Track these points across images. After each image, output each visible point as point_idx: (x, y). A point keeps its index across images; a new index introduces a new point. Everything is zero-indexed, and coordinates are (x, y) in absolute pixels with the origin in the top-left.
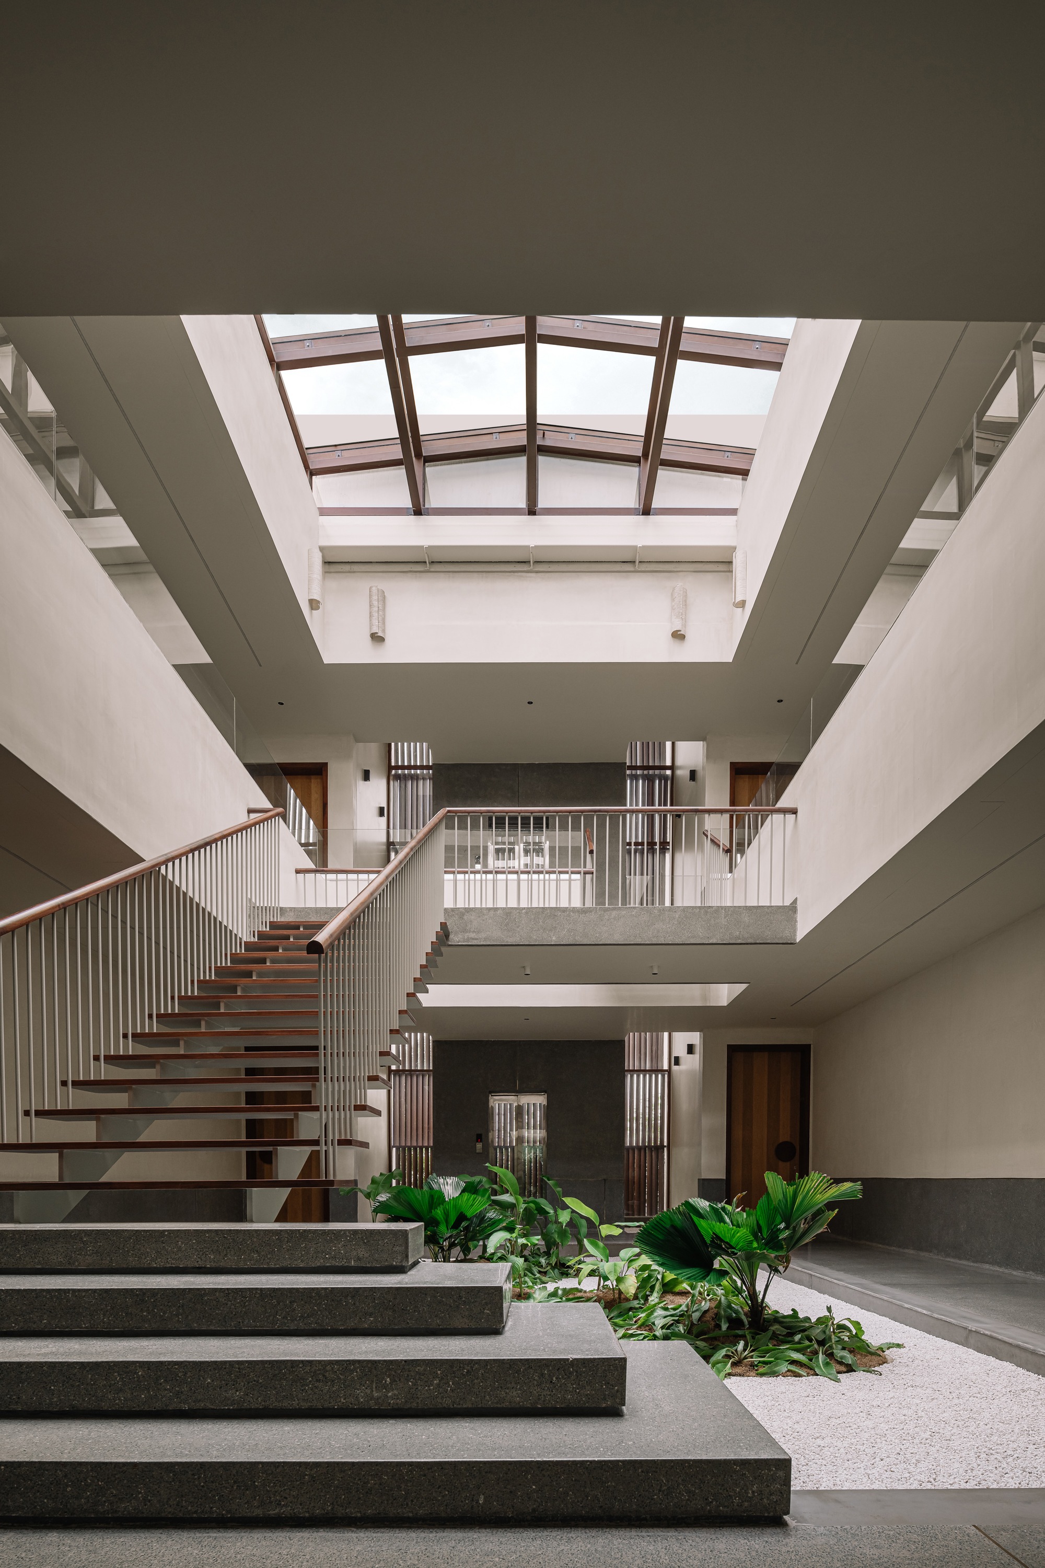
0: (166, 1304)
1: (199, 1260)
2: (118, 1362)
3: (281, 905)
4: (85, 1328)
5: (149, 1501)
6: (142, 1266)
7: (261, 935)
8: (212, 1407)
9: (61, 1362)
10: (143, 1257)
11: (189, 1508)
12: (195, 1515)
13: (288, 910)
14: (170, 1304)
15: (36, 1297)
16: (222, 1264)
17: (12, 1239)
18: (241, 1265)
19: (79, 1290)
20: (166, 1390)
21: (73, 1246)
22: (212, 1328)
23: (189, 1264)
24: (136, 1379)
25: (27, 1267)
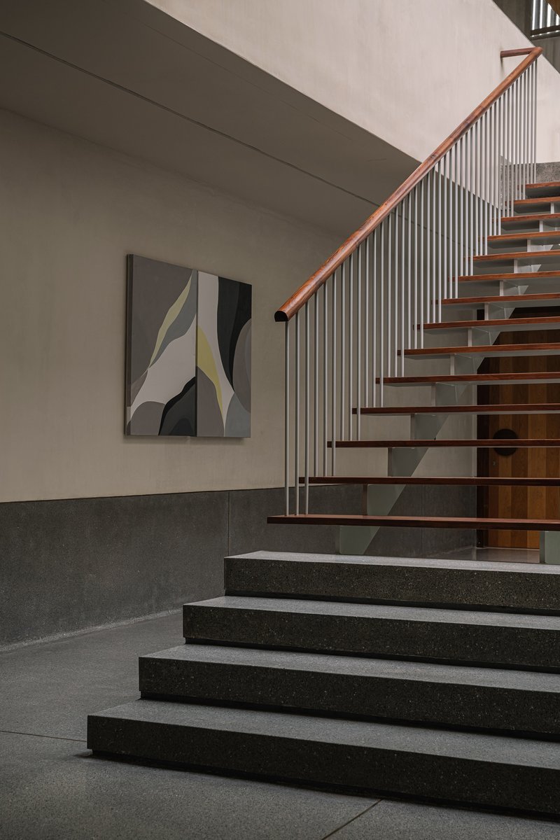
0: (486, 639)
1: (504, 600)
2: (461, 685)
3: (538, 162)
4: (420, 654)
5: (500, 793)
6: (454, 602)
7: (519, 208)
8: (535, 730)
9: (417, 681)
10: (455, 594)
11: (530, 803)
12: (534, 809)
13: (546, 166)
14: (489, 639)
15: (382, 626)
16: (524, 605)
17: (348, 571)
18: (541, 607)
19: (416, 622)
20: (497, 712)
21: (396, 581)
22: (524, 663)
23: (495, 603)
24: (474, 701)
25: (359, 597)
